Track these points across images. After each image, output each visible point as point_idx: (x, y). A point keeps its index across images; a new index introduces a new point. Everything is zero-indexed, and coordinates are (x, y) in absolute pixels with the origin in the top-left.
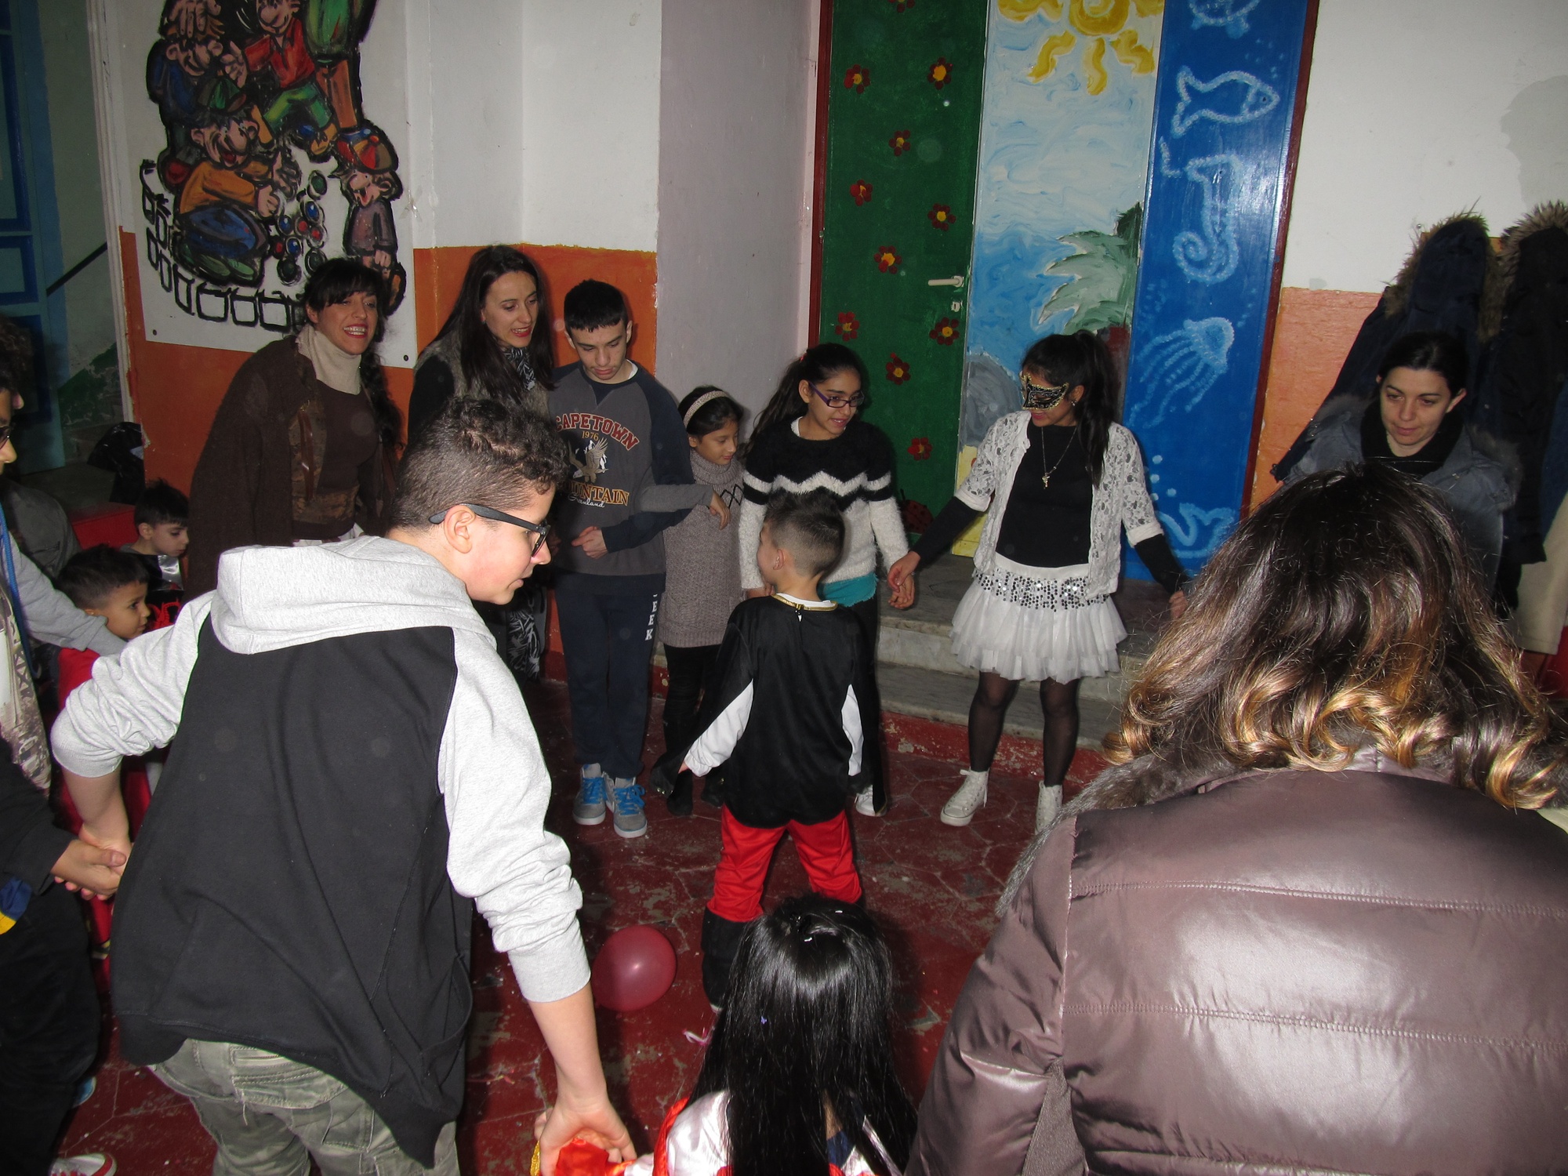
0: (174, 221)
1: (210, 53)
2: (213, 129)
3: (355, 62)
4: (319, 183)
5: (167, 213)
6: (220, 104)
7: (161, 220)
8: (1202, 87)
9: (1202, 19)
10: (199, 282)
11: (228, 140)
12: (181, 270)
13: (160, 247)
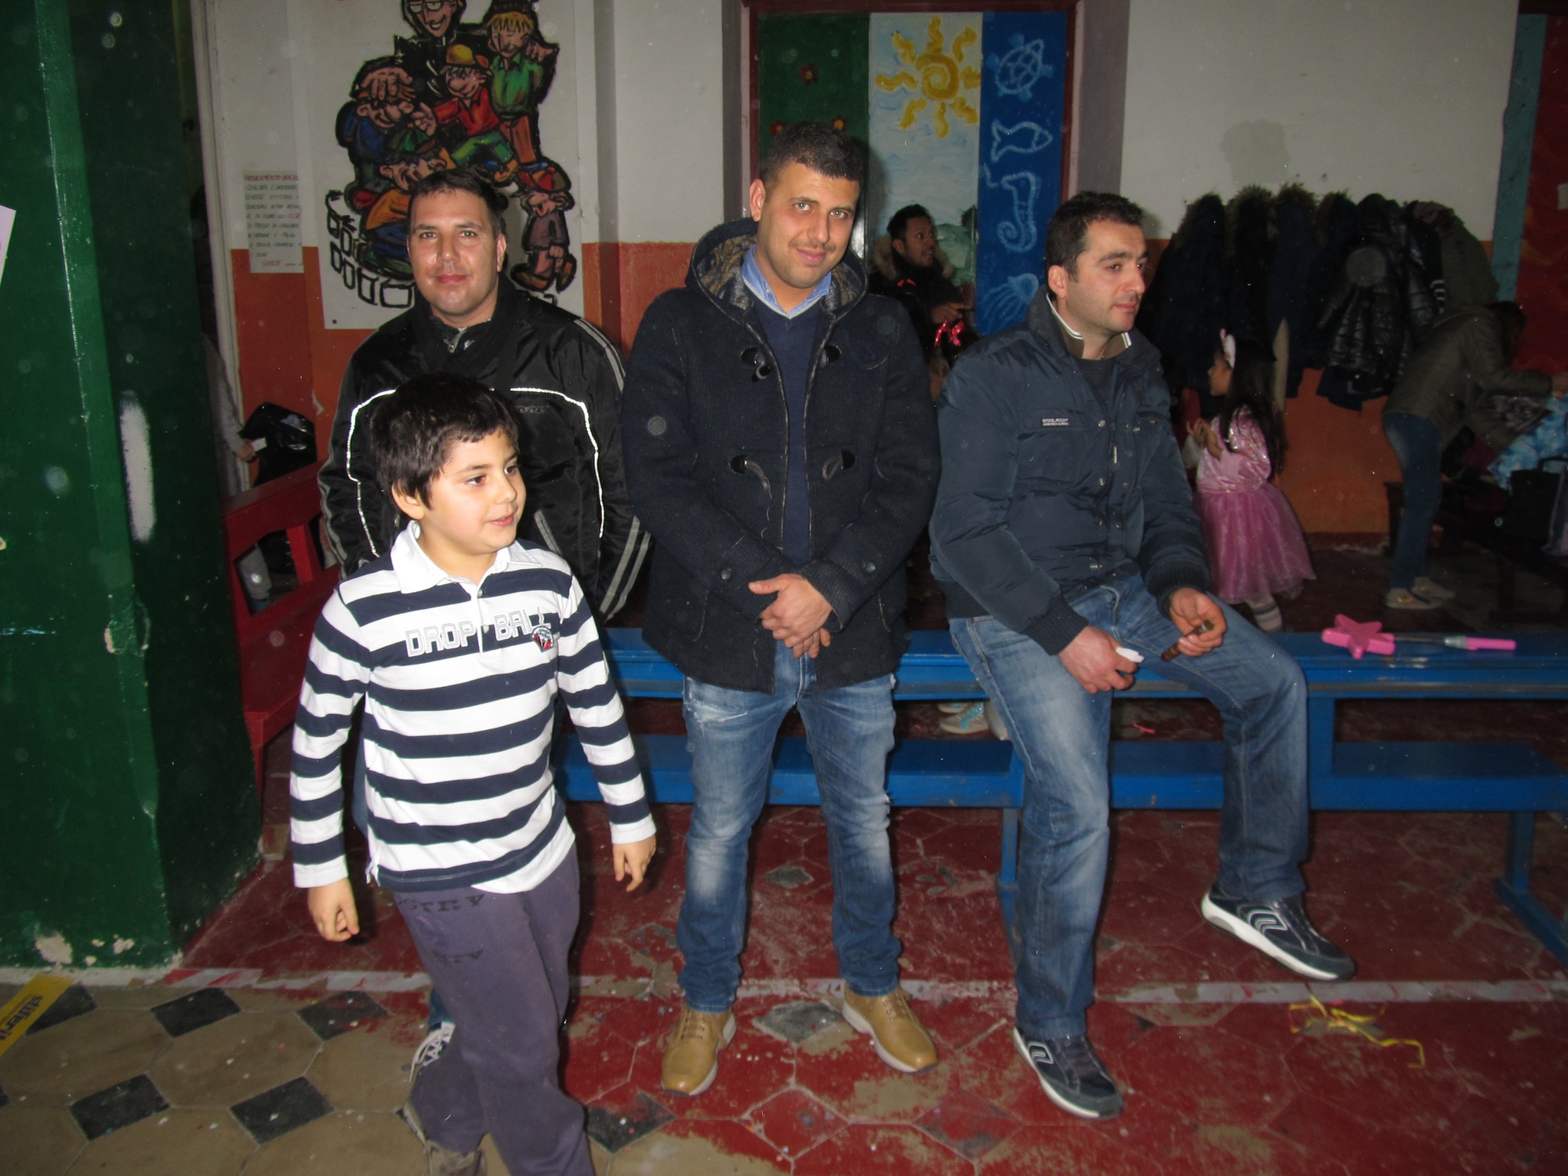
0: (360, 235)
1: (401, 111)
2: (403, 165)
5: (353, 229)
6: (408, 146)
7: (346, 236)
8: (1009, 132)
9: (1004, 90)
10: (383, 279)
11: (416, 173)
12: (365, 272)
13: (344, 256)
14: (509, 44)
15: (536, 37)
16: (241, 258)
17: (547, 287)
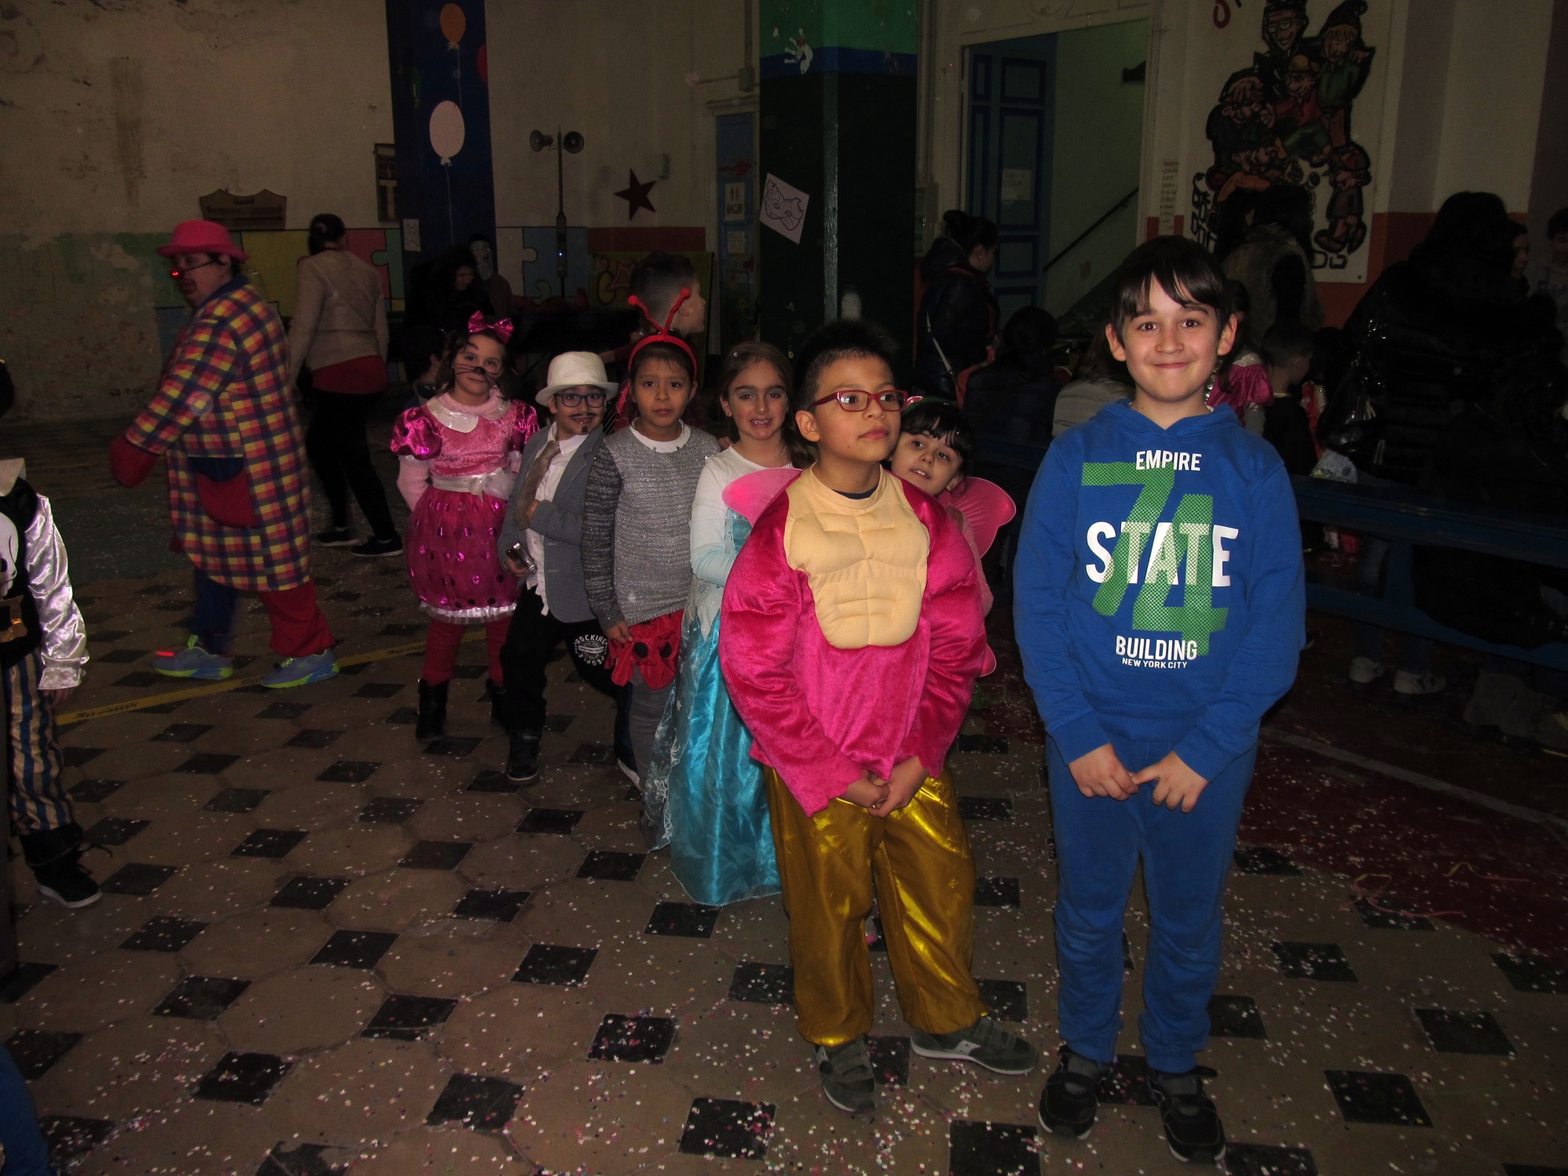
0: (1212, 207)
1: (1252, 111)
2: (1248, 153)
3: (1348, 109)
4: (1315, 179)
5: (1208, 202)
6: (1254, 138)
7: (1203, 207)
11: (1257, 158)
13: (1200, 222)
14: (1337, 51)
15: (1358, 44)
16: (1153, 223)
17: (1341, 249)
